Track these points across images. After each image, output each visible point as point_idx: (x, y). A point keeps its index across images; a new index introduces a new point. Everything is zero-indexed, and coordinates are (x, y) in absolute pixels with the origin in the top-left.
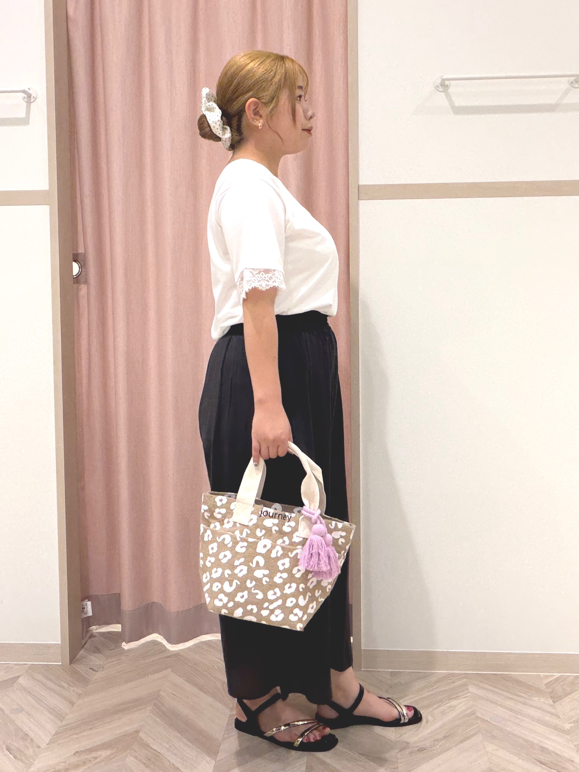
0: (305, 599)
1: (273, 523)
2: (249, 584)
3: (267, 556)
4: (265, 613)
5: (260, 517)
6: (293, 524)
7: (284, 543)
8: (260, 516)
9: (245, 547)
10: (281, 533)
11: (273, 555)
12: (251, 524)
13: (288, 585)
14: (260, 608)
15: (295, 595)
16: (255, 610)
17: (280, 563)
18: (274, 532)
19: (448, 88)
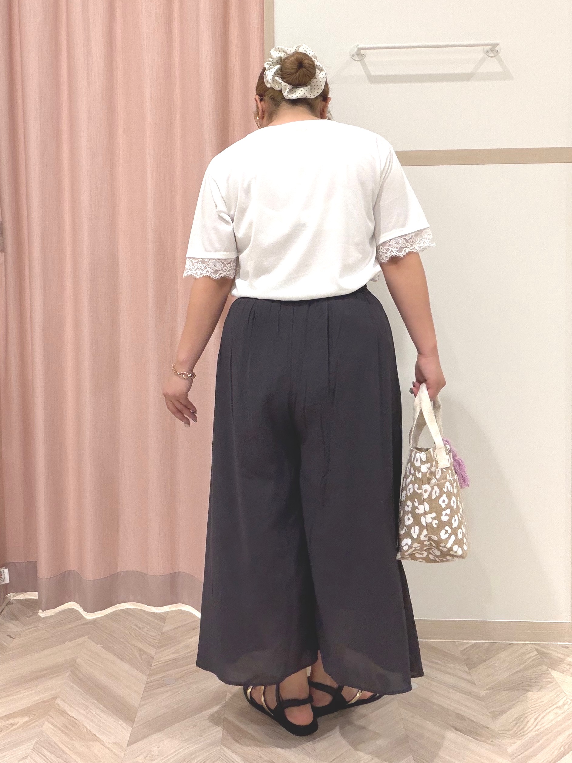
19: (364, 57)
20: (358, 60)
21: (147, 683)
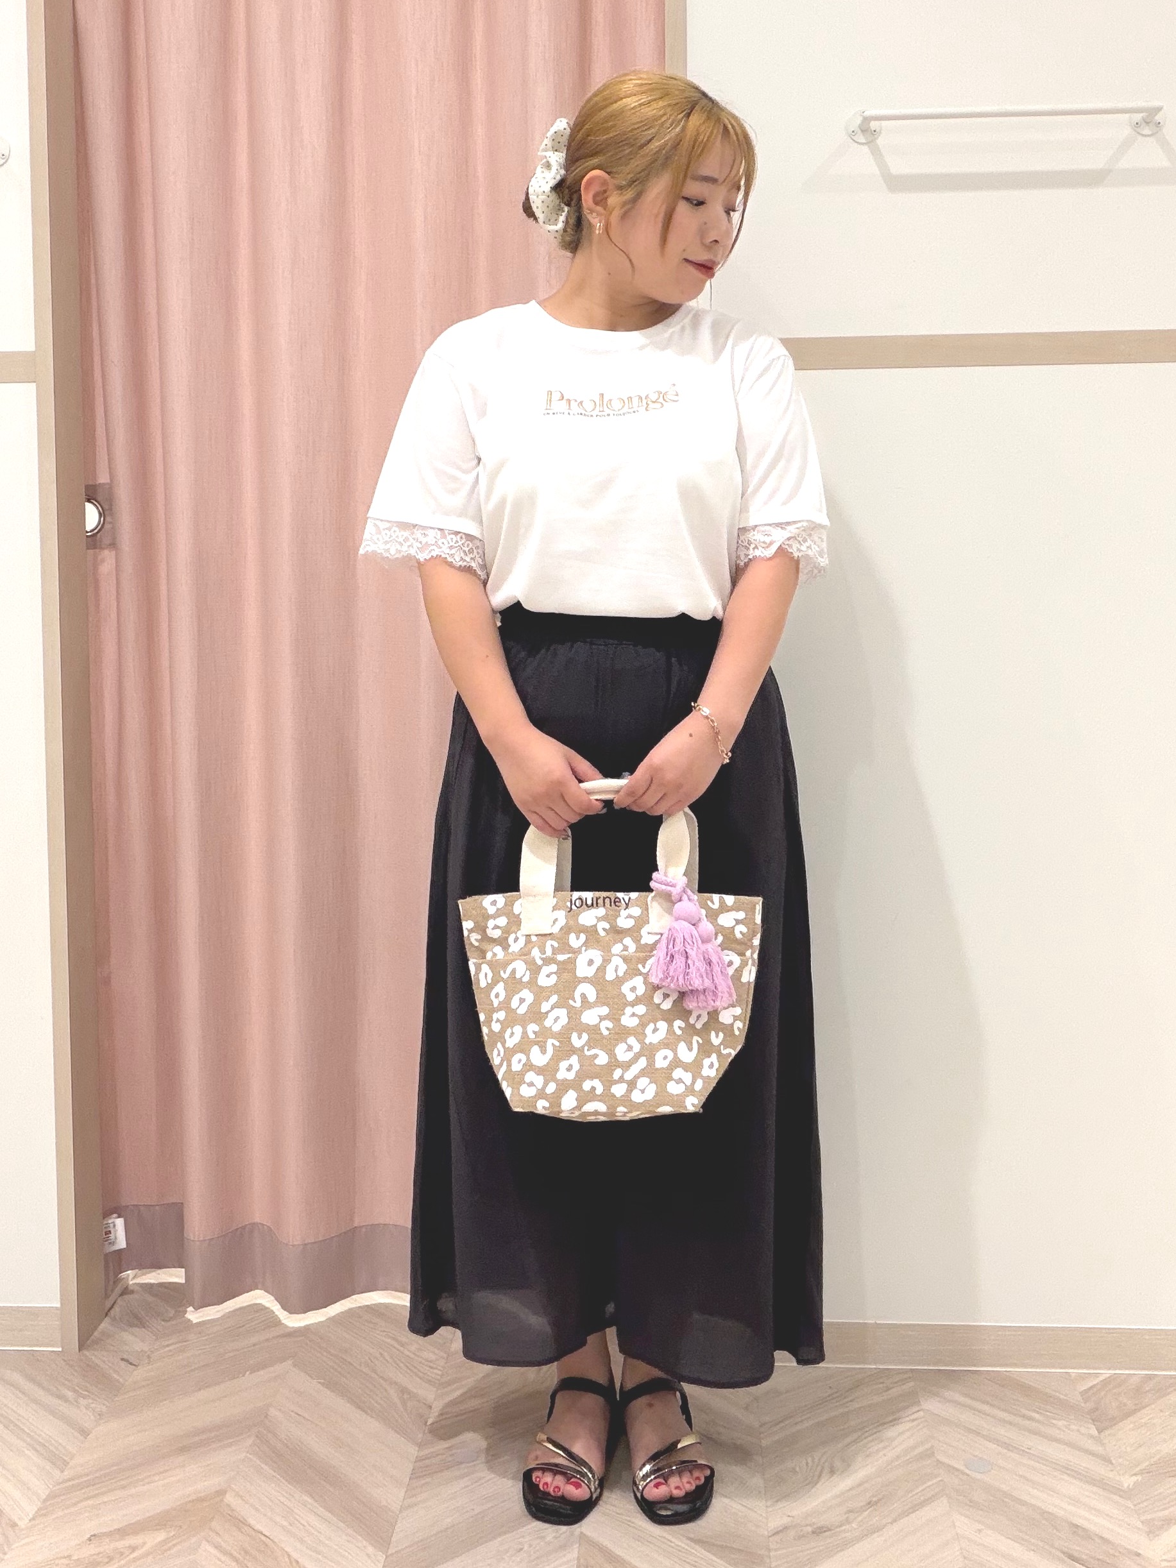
0: (690, 1049)
1: (596, 917)
2: (577, 1041)
3: (598, 980)
4: (619, 1090)
5: (569, 912)
6: (636, 911)
7: (627, 950)
8: (569, 910)
9: (555, 973)
10: (617, 933)
11: (610, 975)
12: (556, 930)
13: (651, 1026)
14: (609, 1083)
15: (670, 1043)
16: (599, 1090)
17: (625, 988)
18: (602, 933)
19: (876, 136)
20: (864, 141)
21: (419, 1459)
